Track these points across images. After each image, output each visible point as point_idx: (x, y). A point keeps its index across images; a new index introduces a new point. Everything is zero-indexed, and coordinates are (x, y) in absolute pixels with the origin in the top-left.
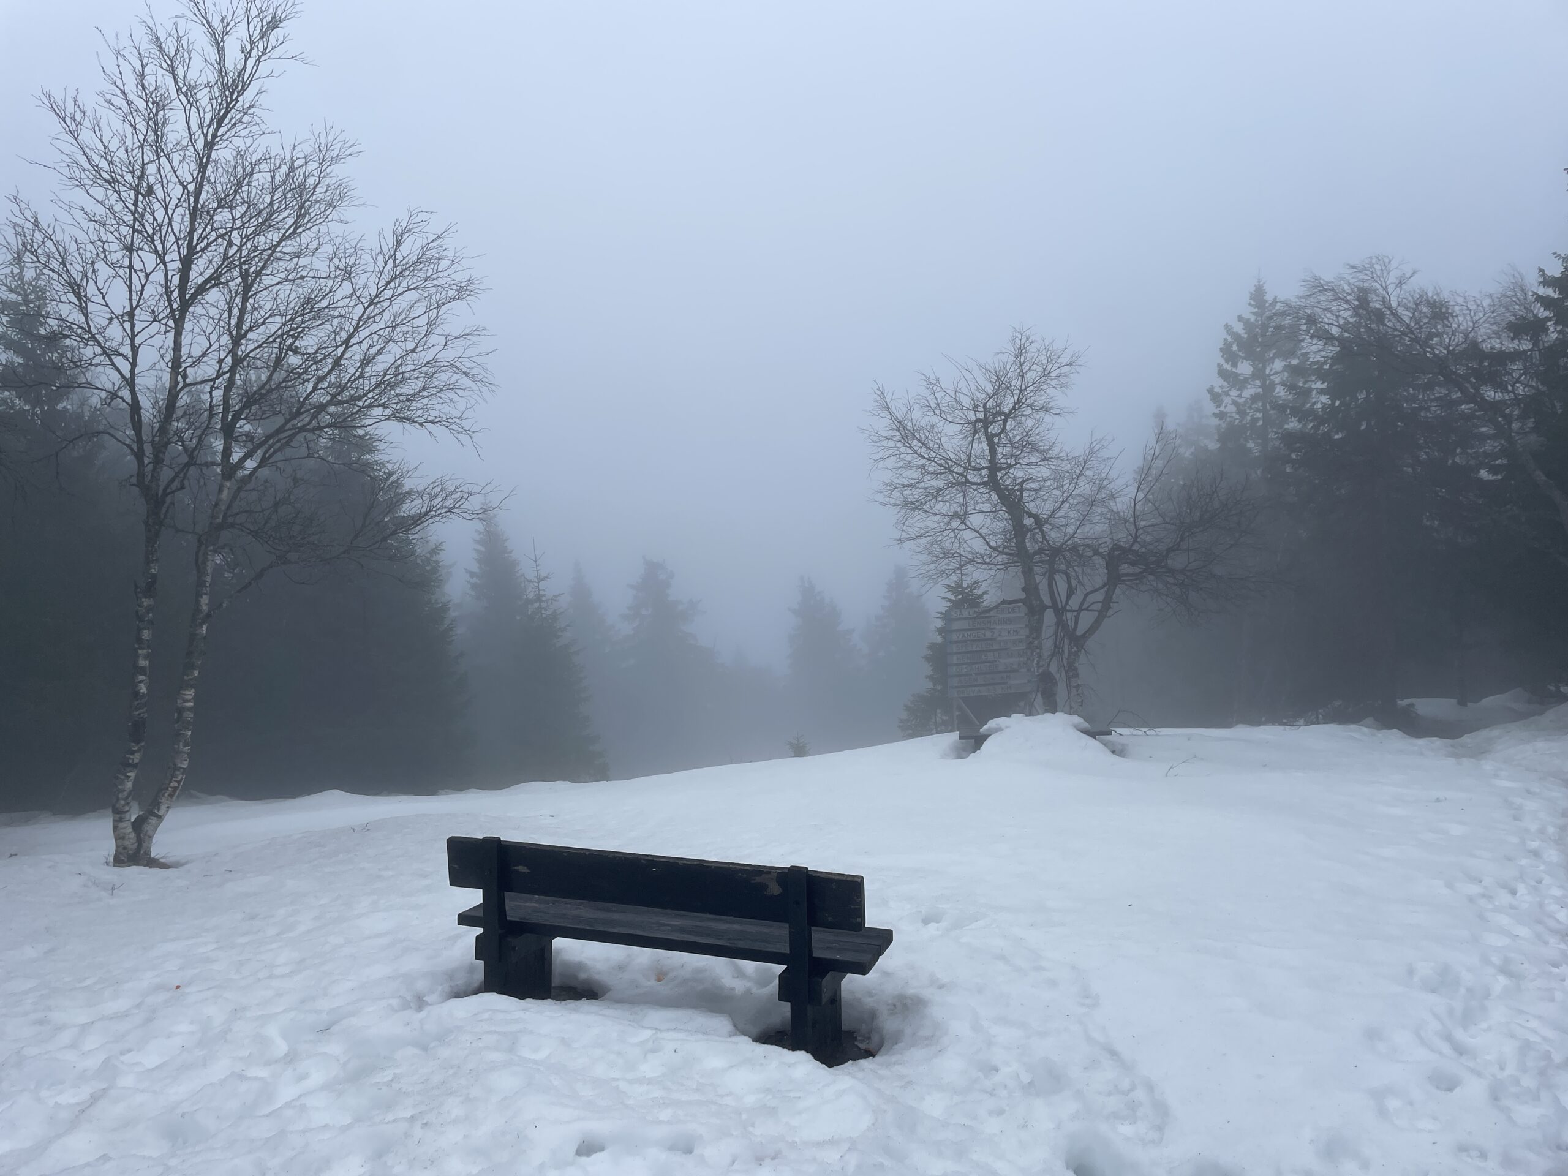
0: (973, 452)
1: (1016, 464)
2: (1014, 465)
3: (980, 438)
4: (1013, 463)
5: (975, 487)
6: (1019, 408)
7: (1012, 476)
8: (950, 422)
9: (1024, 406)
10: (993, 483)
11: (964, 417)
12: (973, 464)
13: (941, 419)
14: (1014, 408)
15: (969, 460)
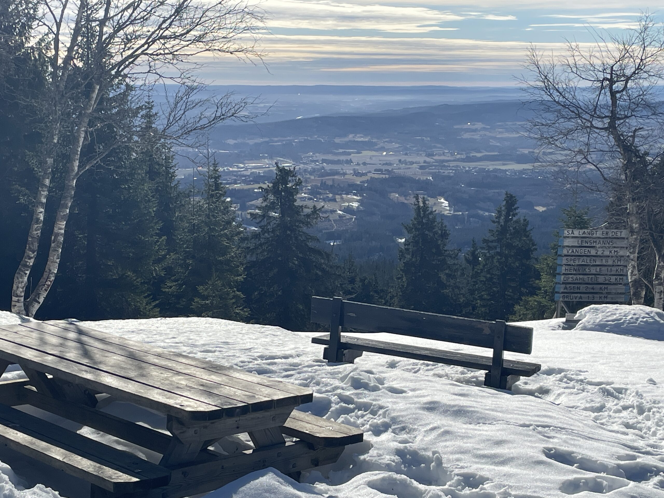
0: (599, 103)
1: (632, 115)
2: (630, 117)
3: (605, 93)
4: (629, 114)
5: (597, 131)
6: (638, 73)
7: (627, 124)
8: (583, 78)
9: (642, 71)
10: (612, 128)
11: (595, 76)
12: (598, 113)
13: (576, 75)
14: (634, 73)
15: (595, 110)
